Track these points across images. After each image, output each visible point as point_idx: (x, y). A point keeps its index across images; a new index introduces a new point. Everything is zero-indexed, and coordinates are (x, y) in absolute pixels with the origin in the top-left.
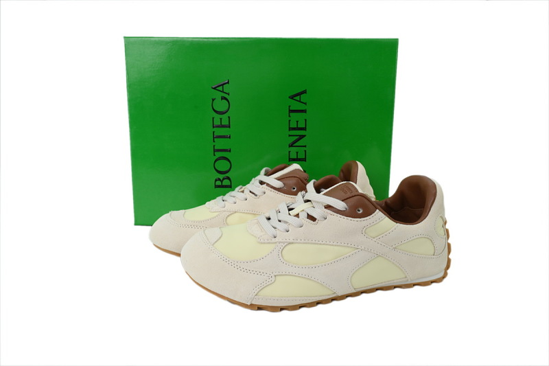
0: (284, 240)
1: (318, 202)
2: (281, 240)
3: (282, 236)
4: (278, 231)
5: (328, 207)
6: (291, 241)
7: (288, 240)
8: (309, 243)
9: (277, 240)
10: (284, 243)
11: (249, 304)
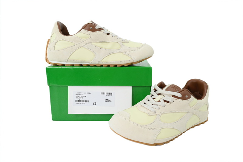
0: (160, 113)
1: (166, 94)
2: (158, 113)
3: (158, 112)
4: (156, 109)
5: (173, 96)
6: (163, 113)
7: (161, 113)
8: (170, 113)
9: (156, 113)
10: (160, 114)
11: (153, 144)
